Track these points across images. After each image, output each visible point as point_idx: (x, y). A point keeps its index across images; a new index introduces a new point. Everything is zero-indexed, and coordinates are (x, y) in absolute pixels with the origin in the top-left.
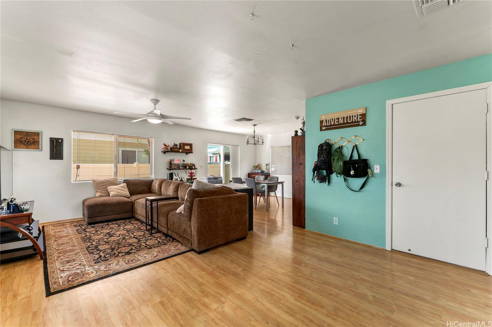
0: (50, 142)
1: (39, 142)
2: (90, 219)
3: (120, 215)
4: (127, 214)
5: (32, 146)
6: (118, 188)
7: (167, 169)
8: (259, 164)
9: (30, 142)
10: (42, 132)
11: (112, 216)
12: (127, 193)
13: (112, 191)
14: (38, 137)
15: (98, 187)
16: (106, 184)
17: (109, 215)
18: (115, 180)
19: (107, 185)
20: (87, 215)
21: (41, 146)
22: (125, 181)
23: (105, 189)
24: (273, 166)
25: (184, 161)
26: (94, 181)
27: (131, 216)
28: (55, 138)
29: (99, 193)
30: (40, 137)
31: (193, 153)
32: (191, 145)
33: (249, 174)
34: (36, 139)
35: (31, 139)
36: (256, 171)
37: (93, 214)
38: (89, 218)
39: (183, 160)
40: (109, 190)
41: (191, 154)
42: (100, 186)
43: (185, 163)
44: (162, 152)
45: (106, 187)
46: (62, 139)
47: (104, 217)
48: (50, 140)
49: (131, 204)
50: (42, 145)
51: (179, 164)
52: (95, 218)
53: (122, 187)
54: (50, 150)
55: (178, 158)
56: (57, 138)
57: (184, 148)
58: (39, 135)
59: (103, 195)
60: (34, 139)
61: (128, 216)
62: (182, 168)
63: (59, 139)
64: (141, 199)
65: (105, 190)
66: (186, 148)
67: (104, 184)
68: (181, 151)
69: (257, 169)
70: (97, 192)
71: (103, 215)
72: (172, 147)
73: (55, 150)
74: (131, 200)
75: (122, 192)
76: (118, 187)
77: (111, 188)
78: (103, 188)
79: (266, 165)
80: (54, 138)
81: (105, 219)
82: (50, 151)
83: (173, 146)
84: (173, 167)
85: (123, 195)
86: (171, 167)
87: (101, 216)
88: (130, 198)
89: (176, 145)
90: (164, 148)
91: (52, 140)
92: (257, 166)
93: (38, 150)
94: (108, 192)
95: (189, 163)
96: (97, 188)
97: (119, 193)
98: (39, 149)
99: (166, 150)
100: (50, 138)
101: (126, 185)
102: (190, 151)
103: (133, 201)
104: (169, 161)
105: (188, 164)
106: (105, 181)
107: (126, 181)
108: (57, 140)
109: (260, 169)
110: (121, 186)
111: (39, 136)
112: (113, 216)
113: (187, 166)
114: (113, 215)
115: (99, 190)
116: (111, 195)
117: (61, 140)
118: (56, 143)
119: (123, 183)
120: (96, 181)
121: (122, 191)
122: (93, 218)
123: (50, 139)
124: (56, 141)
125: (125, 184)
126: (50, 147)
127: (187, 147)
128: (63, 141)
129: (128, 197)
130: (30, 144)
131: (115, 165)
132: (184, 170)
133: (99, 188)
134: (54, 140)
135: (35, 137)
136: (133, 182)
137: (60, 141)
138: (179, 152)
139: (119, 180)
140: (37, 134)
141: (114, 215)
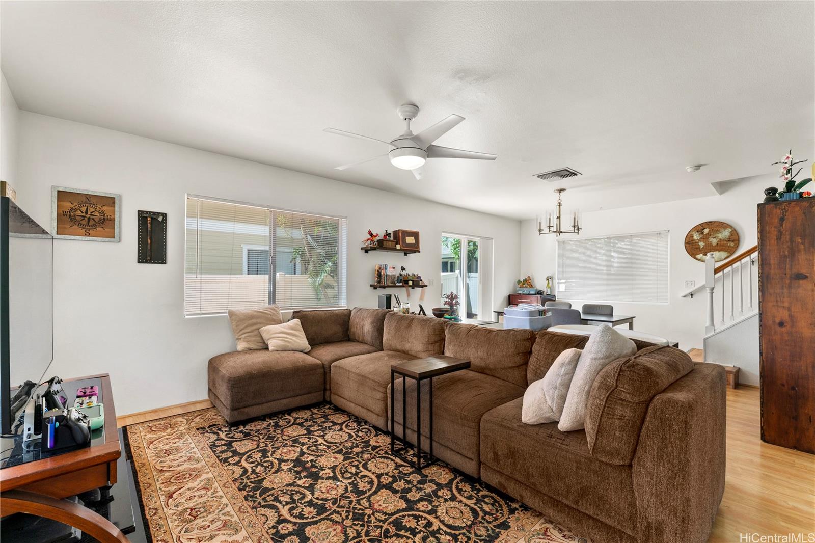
0: (139, 222)
1: (114, 219)
2: (236, 412)
3: (300, 397)
4: (312, 394)
5: (99, 229)
6: (285, 330)
7: (371, 286)
8: (529, 277)
9: (93, 219)
10: (120, 196)
11: (281, 401)
12: (302, 341)
13: (274, 338)
14: (112, 208)
15: (242, 327)
16: (258, 321)
17: (278, 400)
18: (274, 312)
19: (260, 323)
20: (229, 403)
21: (118, 229)
22: (296, 315)
23: (256, 332)
24: (563, 281)
25: (403, 269)
26: (231, 314)
27: (322, 400)
28: (150, 212)
29: (244, 341)
30: (116, 208)
31: (419, 252)
32: (416, 235)
33: (509, 296)
34: (108, 214)
35: (97, 214)
36: (526, 291)
37: (241, 399)
38: (234, 409)
39: (402, 267)
40: (265, 336)
41: (417, 253)
42: (246, 327)
43: (404, 273)
44: (362, 249)
45: (259, 329)
46: (165, 215)
47: (266, 405)
48: (139, 217)
49: (322, 370)
50: (120, 228)
51: (394, 276)
52: (246, 410)
53: (292, 328)
54: (139, 241)
55: (393, 263)
56: (154, 213)
57: (404, 241)
58: (114, 203)
59: (253, 346)
60: (103, 211)
61: (315, 401)
62: (401, 284)
63: (159, 214)
64: (345, 358)
65: (256, 335)
66: (407, 242)
67: (254, 321)
68: (398, 247)
69: (526, 287)
70: (237, 339)
71: (264, 400)
72: (382, 238)
73: (149, 241)
74: (319, 362)
75: (295, 341)
76: (281, 327)
77: (269, 331)
78: (252, 332)
79: (548, 279)
80: (147, 212)
81: (268, 411)
82: (139, 244)
83: (385, 237)
84: (383, 283)
85: (297, 348)
86: (379, 282)
87: (258, 404)
88: (314, 354)
89: (389, 235)
90: (368, 240)
91: (143, 217)
92: (525, 280)
93: (112, 240)
94: (263, 339)
95: (411, 275)
96: (238, 331)
97: (288, 342)
98: (114, 238)
99: (372, 245)
100: (139, 211)
101: (300, 323)
102: (414, 249)
103: (326, 363)
104: (377, 269)
105: (409, 275)
106: (255, 313)
107: (299, 314)
108: (154, 216)
109: (531, 287)
110: (291, 326)
111: (114, 207)
112: (285, 402)
113: (409, 280)
114: (284, 398)
115: (243, 336)
116: (271, 348)
117: (162, 217)
118: (151, 223)
119: (293, 318)
120: (236, 315)
121: (294, 338)
122: (242, 410)
123: (139, 214)
124: (152, 218)
125: (297, 321)
126: (139, 232)
127: (410, 240)
128: (166, 219)
129: (307, 351)
130: (95, 226)
131: (270, 277)
132: (404, 288)
133: (243, 331)
134: (147, 217)
135: (104, 208)
136: (314, 317)
137: (160, 219)
138: (394, 249)
139: (282, 311)
140: (110, 201)
141: (287, 400)
